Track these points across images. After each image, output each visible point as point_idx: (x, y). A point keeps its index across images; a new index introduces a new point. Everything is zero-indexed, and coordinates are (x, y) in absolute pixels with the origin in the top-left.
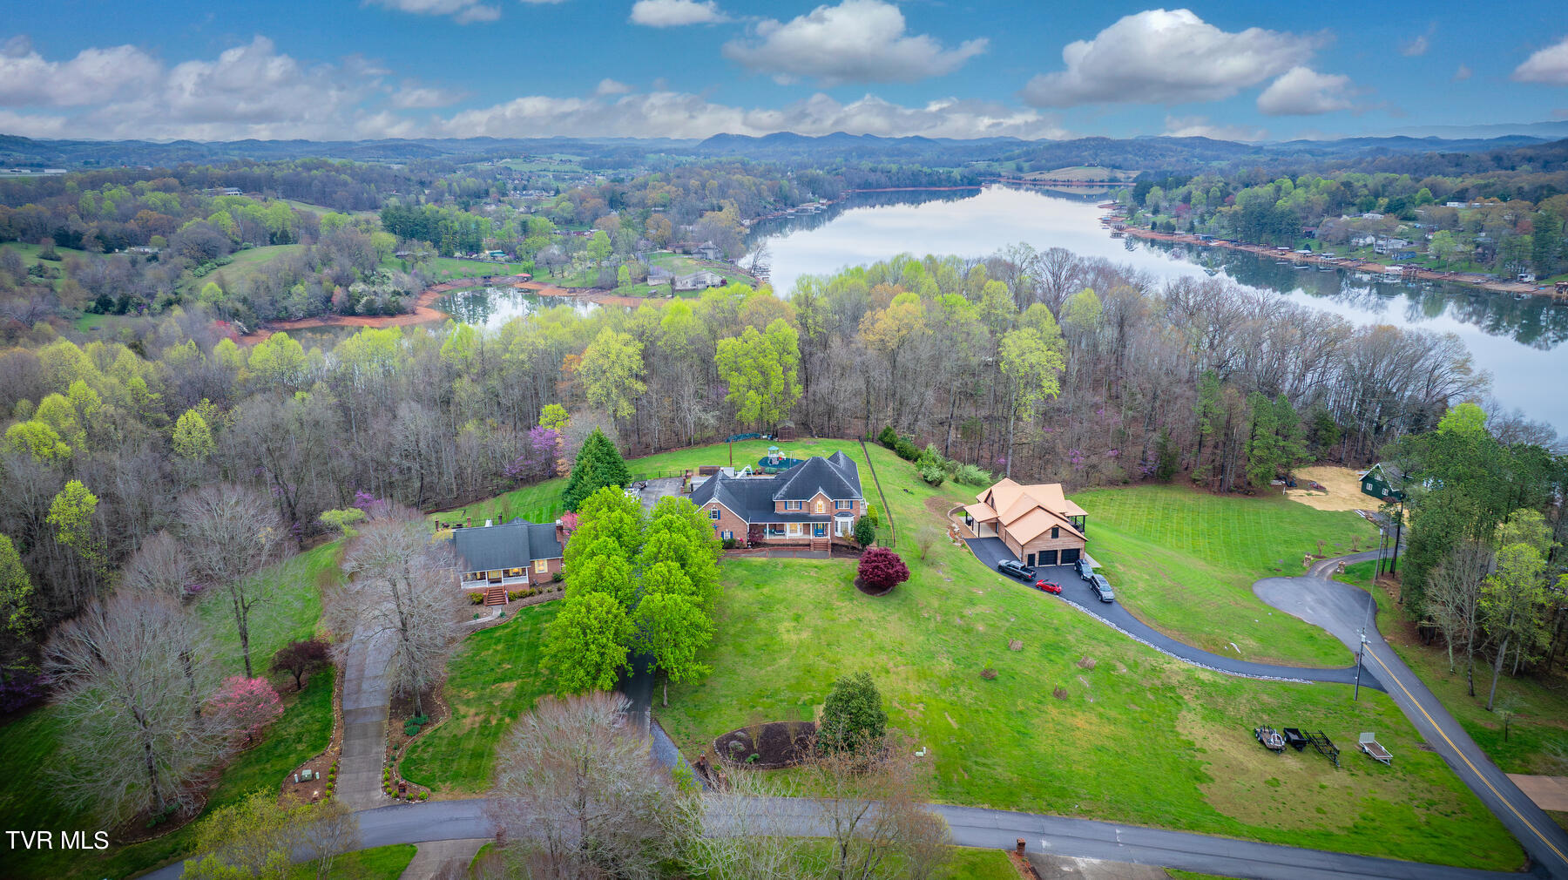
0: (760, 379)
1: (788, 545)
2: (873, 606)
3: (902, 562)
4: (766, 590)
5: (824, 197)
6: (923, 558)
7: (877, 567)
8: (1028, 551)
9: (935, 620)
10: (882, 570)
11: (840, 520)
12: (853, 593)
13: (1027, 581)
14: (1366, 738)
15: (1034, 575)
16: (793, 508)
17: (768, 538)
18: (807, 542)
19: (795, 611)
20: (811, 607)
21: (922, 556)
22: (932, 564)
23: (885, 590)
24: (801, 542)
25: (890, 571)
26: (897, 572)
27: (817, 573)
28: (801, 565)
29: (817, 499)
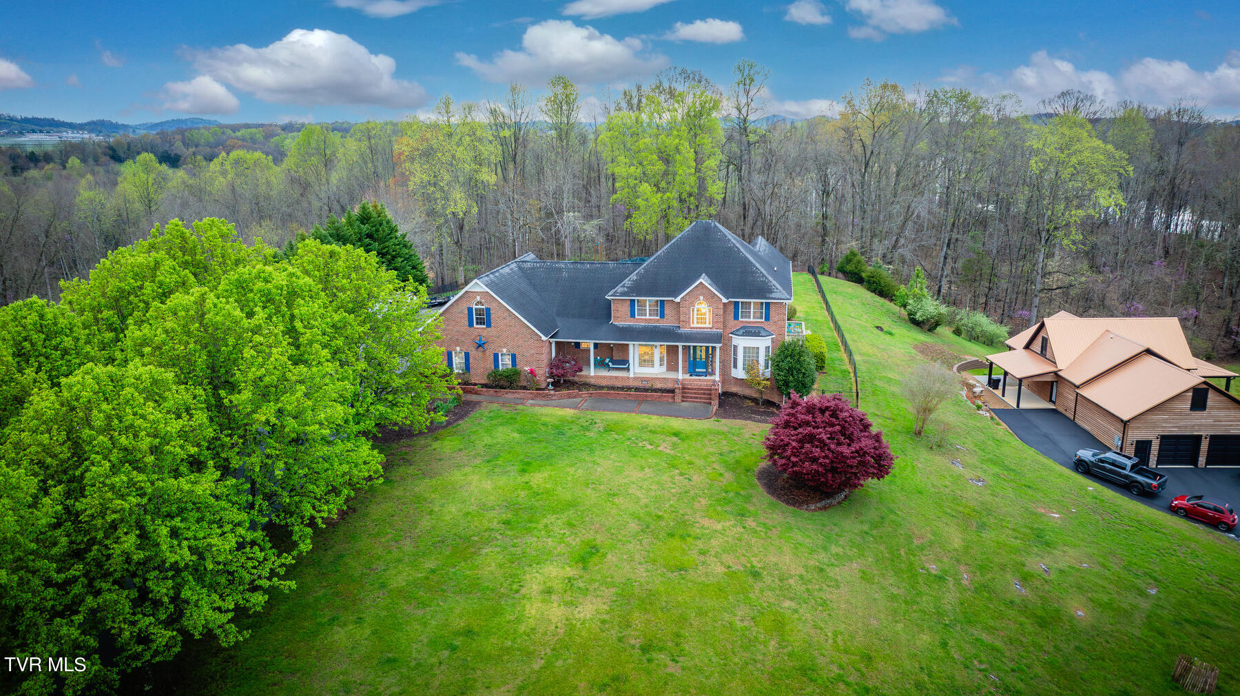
0: (660, 166)
1: (629, 389)
2: (799, 536)
3: (874, 430)
4: (538, 478)
6: (918, 433)
7: (811, 438)
8: (1135, 435)
9: (958, 582)
10: (823, 445)
11: (741, 342)
12: (748, 499)
13: (1146, 495)
15: (1161, 486)
16: (647, 316)
17: (592, 372)
18: (670, 386)
19: (589, 536)
20: (633, 526)
21: (914, 426)
22: (939, 446)
23: (829, 495)
24: (659, 386)
25: (846, 450)
26: (861, 453)
27: (674, 446)
28: (644, 428)
29: (693, 296)
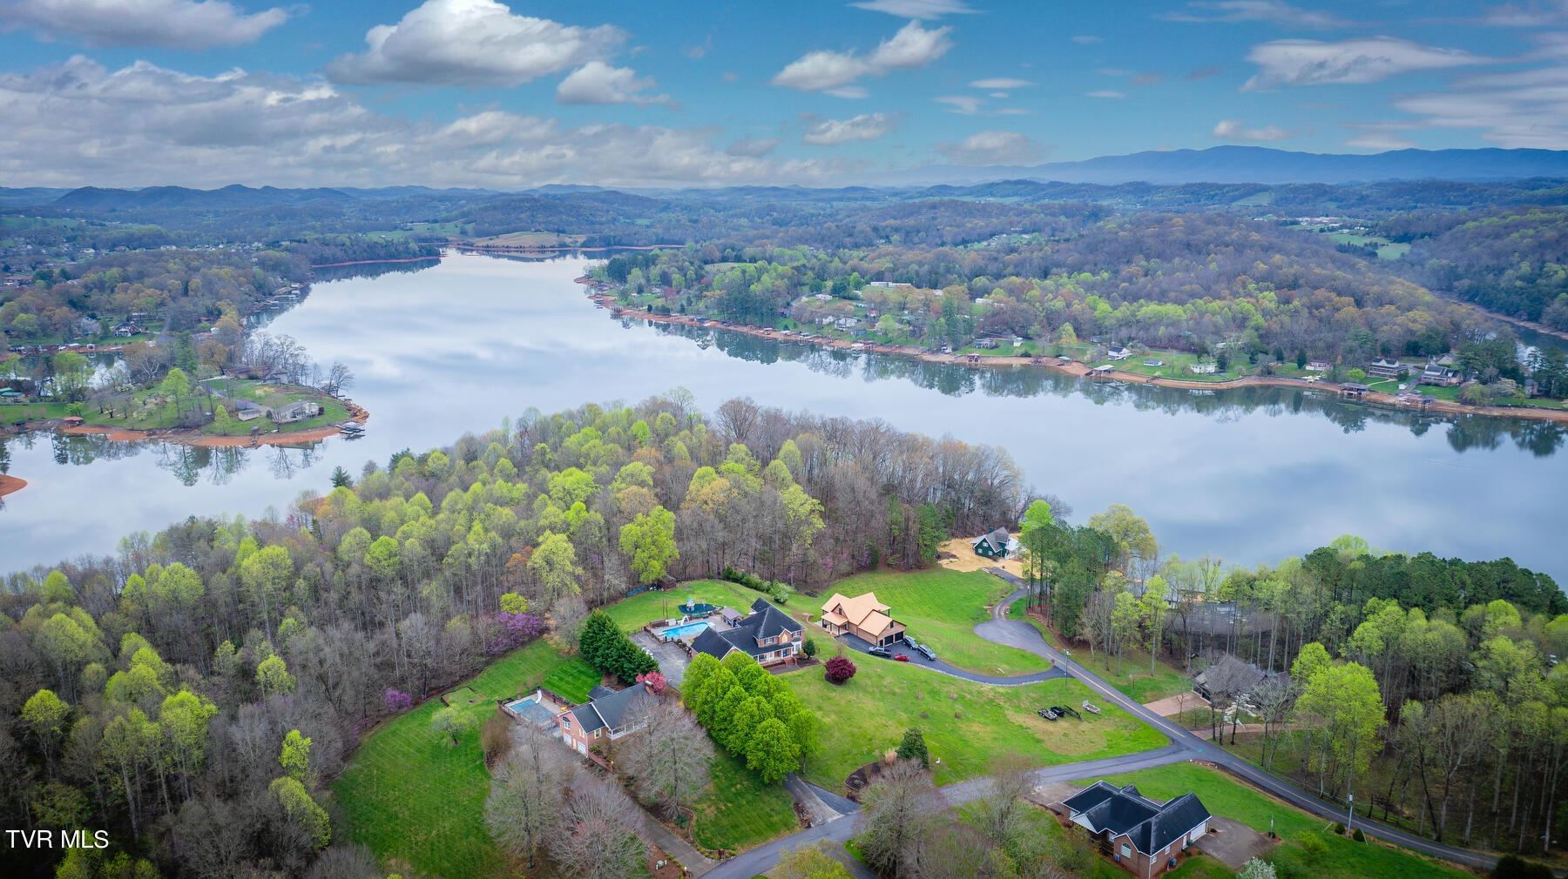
1: (770, 667)
2: (839, 691)
5: (295, 281)
8: (880, 639)
11: (794, 644)
12: (825, 685)
14: (1085, 704)
15: (888, 653)
16: (769, 643)
18: (779, 662)
23: (843, 681)
24: (775, 663)
29: (782, 635)
